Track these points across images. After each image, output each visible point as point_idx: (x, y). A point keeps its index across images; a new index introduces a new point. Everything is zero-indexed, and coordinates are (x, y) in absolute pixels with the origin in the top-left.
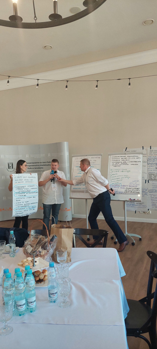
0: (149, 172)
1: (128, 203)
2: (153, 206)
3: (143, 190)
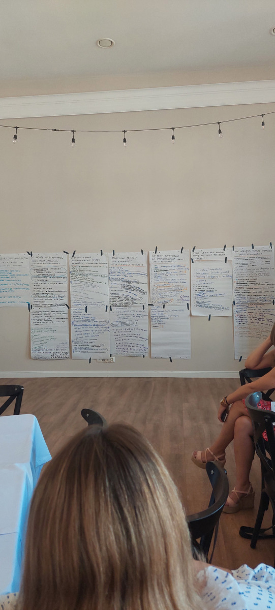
0: (111, 292)
1: (78, 346)
2: (118, 350)
3: (102, 323)
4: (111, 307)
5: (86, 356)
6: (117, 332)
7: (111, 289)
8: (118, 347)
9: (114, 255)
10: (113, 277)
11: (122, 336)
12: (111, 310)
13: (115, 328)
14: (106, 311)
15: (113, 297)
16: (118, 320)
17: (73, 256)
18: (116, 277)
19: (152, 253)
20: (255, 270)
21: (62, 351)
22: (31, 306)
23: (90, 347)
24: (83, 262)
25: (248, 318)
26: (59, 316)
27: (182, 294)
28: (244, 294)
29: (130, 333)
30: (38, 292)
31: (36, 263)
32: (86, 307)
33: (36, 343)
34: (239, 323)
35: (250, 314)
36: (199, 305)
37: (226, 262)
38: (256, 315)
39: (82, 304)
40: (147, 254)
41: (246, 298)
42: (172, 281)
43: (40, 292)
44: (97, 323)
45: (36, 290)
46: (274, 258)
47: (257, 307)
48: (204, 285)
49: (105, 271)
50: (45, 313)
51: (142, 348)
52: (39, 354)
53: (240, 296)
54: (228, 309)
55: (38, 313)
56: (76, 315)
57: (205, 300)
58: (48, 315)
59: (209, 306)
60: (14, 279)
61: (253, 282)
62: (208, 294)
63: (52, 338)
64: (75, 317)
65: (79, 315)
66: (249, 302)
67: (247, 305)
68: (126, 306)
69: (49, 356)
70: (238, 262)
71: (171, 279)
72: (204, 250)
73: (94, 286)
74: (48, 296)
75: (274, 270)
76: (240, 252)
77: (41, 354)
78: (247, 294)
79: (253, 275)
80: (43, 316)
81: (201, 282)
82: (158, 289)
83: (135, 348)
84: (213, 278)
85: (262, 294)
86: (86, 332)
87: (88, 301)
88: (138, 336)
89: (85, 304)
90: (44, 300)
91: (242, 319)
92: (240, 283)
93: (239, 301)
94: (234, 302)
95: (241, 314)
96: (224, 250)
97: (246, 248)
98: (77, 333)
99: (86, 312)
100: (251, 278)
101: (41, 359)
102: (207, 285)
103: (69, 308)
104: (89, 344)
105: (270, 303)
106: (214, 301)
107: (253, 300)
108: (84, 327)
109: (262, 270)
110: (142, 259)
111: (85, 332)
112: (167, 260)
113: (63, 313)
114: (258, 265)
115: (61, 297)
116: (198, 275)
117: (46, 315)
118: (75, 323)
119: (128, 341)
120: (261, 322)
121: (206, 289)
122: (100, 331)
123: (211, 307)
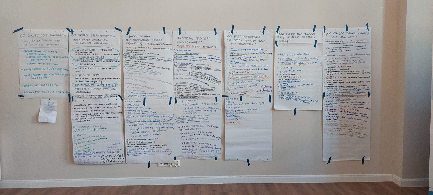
0: (177, 80)
1: (134, 147)
2: (184, 151)
3: (165, 118)
4: (176, 99)
5: (145, 159)
6: (183, 129)
7: (176, 76)
8: (185, 148)
9: (180, 34)
10: (178, 61)
11: (190, 134)
12: (176, 102)
13: (181, 125)
14: (170, 103)
15: (179, 86)
16: (185, 115)
17: (128, 34)
18: (183, 61)
19: (227, 33)
20: (349, 56)
21: (114, 154)
22: (73, 98)
23: (149, 148)
24: (139, 42)
25: (339, 112)
26: (110, 110)
27: (263, 83)
28: (335, 84)
29: (199, 130)
30: (81, 80)
31: (79, 42)
32: (145, 99)
33: (80, 145)
34: (329, 118)
35: (342, 108)
36: (283, 97)
37: (315, 46)
38: (349, 109)
39: (139, 95)
40: (221, 34)
41: (338, 89)
42: (253, 68)
43: (84, 80)
44: (158, 118)
45: (78, 77)
46: (370, 42)
47: (349, 100)
48: (290, 73)
49: (169, 55)
50: (91, 106)
51: (214, 149)
52: (84, 158)
53: (331, 86)
54: (316, 101)
55: (81, 107)
56: (131, 109)
57: (290, 91)
58: (95, 109)
59: (294, 98)
60: (48, 62)
61: (346, 70)
62: (294, 84)
63: (101, 138)
64: (130, 112)
65: (135, 109)
66: (341, 94)
67: (339, 98)
68: (195, 97)
69: (98, 160)
70: (330, 46)
71: (250, 65)
72: (291, 31)
73: (156, 73)
74: (95, 85)
75: (370, 56)
76: (332, 34)
77: (87, 158)
78: (339, 84)
79: (346, 62)
80: (89, 110)
81: (286, 70)
82: (235, 77)
83: (206, 149)
84: (300, 64)
85: (356, 84)
86: (145, 130)
87: (147, 91)
88: (210, 134)
89: (143, 94)
90: (90, 90)
91: (332, 113)
92: (332, 71)
93: (329, 92)
94: (324, 94)
95: (331, 108)
96: (314, 31)
97: (338, 30)
98: (133, 131)
99: (144, 104)
100: (344, 65)
101: (87, 164)
102: (293, 73)
103: (122, 99)
104: (149, 145)
105: (365, 95)
106: (301, 92)
107: (345, 91)
108: (142, 123)
109: (357, 56)
110: (216, 40)
111: (142, 130)
112: (246, 42)
113: (116, 106)
114: (353, 50)
115: (112, 86)
116: (283, 61)
117: (92, 109)
118: (130, 119)
119: (197, 141)
120: (354, 117)
121: (292, 78)
122: (161, 129)
123: (297, 100)
